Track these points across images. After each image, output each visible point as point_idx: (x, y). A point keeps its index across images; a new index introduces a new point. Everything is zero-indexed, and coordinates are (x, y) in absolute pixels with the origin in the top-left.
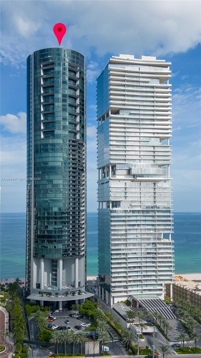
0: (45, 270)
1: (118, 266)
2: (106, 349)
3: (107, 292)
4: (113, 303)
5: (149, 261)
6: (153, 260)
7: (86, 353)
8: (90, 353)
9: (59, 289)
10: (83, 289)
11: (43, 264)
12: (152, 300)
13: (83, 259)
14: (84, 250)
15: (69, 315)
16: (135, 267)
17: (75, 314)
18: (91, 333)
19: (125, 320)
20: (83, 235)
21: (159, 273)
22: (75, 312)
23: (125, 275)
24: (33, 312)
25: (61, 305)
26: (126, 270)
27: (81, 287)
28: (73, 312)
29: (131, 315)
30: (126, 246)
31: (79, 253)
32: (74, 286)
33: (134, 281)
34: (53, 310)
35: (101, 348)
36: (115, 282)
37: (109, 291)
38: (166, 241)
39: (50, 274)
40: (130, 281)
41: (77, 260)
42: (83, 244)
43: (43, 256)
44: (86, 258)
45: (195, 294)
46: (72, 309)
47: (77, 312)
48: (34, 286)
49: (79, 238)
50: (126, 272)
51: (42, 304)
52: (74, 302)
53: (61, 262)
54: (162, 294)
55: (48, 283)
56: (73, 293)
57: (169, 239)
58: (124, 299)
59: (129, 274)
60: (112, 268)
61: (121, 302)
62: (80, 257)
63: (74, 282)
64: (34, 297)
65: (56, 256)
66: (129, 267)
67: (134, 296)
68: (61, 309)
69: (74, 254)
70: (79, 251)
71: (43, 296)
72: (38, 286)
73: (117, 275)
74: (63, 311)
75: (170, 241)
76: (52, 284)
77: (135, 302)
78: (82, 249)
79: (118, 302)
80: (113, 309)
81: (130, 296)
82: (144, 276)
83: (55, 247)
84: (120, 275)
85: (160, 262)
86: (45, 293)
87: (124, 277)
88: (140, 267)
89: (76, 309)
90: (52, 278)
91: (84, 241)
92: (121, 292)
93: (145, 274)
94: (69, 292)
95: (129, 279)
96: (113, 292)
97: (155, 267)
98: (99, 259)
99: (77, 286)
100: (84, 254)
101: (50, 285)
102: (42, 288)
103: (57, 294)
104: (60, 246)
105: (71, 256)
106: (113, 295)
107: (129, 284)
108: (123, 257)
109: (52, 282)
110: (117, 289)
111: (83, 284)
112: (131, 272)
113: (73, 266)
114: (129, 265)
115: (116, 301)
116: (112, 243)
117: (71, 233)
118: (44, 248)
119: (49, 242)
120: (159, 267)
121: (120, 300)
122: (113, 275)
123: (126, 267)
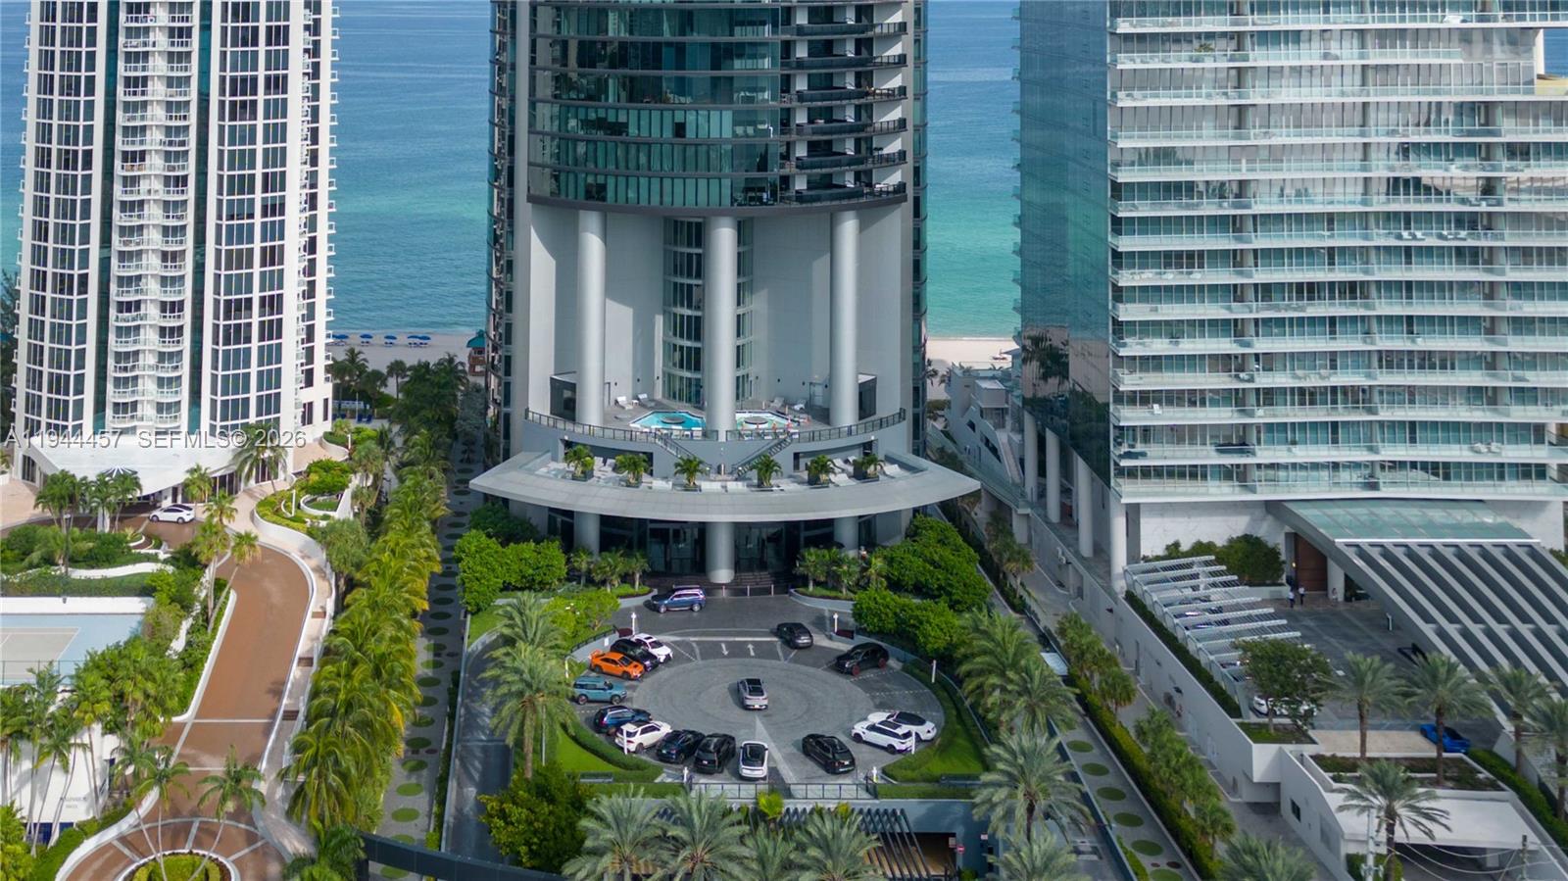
0: (611, 290)
1: (1171, 278)
3: (1082, 470)
4: (1134, 555)
5: (1432, 241)
6: (1466, 239)
9: (709, 434)
10: (895, 440)
11: (593, 247)
13: (895, 224)
14: (902, 155)
15: (778, 632)
16: (1310, 291)
17: (821, 622)
20: (896, 50)
22: (825, 606)
23: (1225, 345)
24: (506, 589)
25: (722, 550)
26: (1239, 312)
27: (882, 424)
28: (811, 603)
30: (1240, 125)
31: (864, 178)
32: (823, 414)
33: (1306, 396)
34: (660, 582)
36: (1144, 398)
37: (1102, 470)
39: (659, 320)
40: (1268, 396)
41: (849, 228)
42: (896, 114)
43: (595, 195)
44: (917, 211)
46: (803, 581)
47: (839, 609)
48: (538, 401)
49: (865, 68)
50: (1234, 328)
51: (590, 534)
52: (822, 532)
53: (724, 240)
55: (642, 376)
56: (817, 471)
58: (1220, 531)
59: (1262, 345)
60: (1120, 294)
61: (1200, 548)
62: (871, 203)
63: (830, 385)
65: (687, 195)
66: (1266, 291)
67: (1308, 513)
68: (723, 575)
69: (824, 185)
70: (867, 157)
71: (587, 474)
72: (566, 403)
73: (1159, 346)
74: (736, 588)
76: (672, 394)
78: (893, 147)
79: (1173, 550)
80: (1131, 598)
81: (1273, 508)
82: (1390, 360)
83: (680, 129)
84: (1188, 346)
85: (1525, 255)
86: (606, 453)
87: (1223, 362)
88: (1351, 290)
89: (831, 584)
90: (670, 348)
91: (903, 90)
92: (1195, 473)
93: (1399, 343)
94: (783, 459)
95: (1264, 381)
96: (1131, 473)
97: (1490, 292)
98: (1020, 222)
99: (847, 412)
100: (901, 188)
101: (659, 395)
102: (592, 413)
103: (689, 468)
104: (718, 125)
105: (800, 197)
106: (1130, 492)
107: (1262, 416)
108: (1209, 208)
109: (669, 378)
110: (1158, 455)
111: (892, 399)
112: (1280, 322)
113: (821, 265)
114: (1262, 276)
115: (1154, 538)
116: (1124, 102)
117: (800, 30)
118: (600, 135)
119: (636, 92)
120: (1519, 289)
121: (1189, 532)
122: (1133, 347)
123: (1236, 293)
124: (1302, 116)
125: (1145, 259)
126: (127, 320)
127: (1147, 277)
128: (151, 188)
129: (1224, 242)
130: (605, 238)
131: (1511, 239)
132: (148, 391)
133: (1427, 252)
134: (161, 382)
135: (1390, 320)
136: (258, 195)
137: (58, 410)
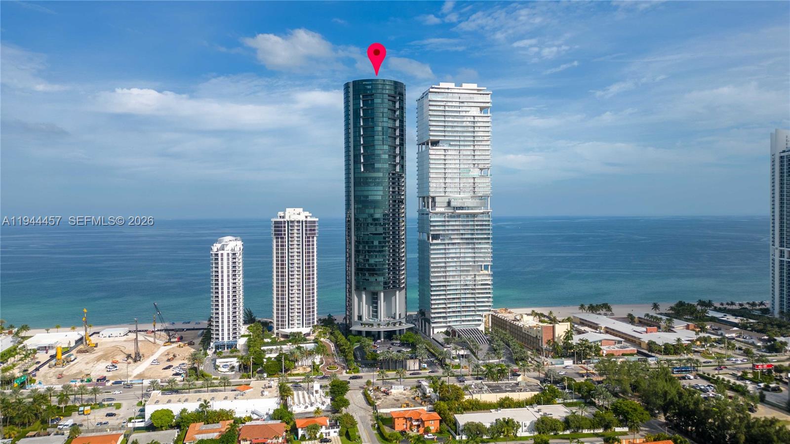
0: (366, 304)
1: (438, 297)
2: (424, 366)
3: (427, 324)
4: (433, 333)
5: (468, 292)
6: (472, 292)
7: (408, 369)
8: (411, 369)
9: (380, 321)
10: (404, 321)
11: (364, 296)
12: (469, 329)
13: (403, 291)
14: (404, 282)
15: (391, 344)
16: (454, 299)
17: (397, 343)
18: (412, 355)
19: (443, 346)
20: (403, 268)
21: (477, 304)
23: (444, 306)
24: (356, 342)
25: (382, 335)
27: (402, 319)
28: (394, 341)
29: (448, 341)
30: (446, 278)
31: (399, 286)
32: (394, 318)
33: (454, 312)
34: (375, 340)
35: (420, 366)
36: (435, 313)
37: (429, 324)
38: (486, 272)
39: (371, 307)
40: (449, 312)
41: (398, 292)
42: (403, 277)
43: (365, 289)
44: (406, 290)
45: (513, 324)
46: (393, 339)
47: (398, 342)
48: (356, 319)
49: (399, 270)
50: (445, 303)
51: (364, 334)
52: (394, 332)
53: (382, 294)
54: (481, 324)
55: (369, 315)
56: (394, 324)
57: (488, 271)
58: (444, 330)
59: (448, 306)
60: (432, 300)
61: (441, 332)
62: (400, 289)
63: (395, 314)
64: (355, 328)
65: (377, 289)
66: (449, 299)
67: (454, 327)
68: (382, 340)
69: (393, 286)
70: (400, 283)
71: (365, 327)
72: (360, 318)
73: (436, 306)
74: (384, 341)
75: (490, 272)
76: (373, 317)
77: (454, 332)
78: (403, 281)
79: (438, 333)
80: (433, 338)
81: (449, 326)
82: (463, 307)
83: (376, 280)
84: (440, 306)
85: (479, 293)
86: (367, 324)
87: (444, 308)
88: (459, 298)
89: (397, 339)
90: (373, 311)
92: (441, 322)
93: (464, 305)
94: (391, 323)
95: (448, 310)
96: (433, 323)
97: (474, 298)
98: (419, 291)
99: (398, 317)
100: (404, 287)
101: (371, 317)
102: (364, 319)
103: (379, 325)
104: (381, 279)
105: (391, 288)
106: (433, 325)
107: (448, 315)
108: (442, 288)
109: (373, 315)
110: (436, 320)
111: (403, 316)
112: (450, 303)
113: (393, 298)
114: (448, 297)
115: (436, 331)
116: (432, 275)
117: (391, 266)
118: (365, 281)
119: (370, 275)
120: (478, 298)
121: (439, 330)
122: (433, 307)
123: (445, 299)
124: (453, 276)
125: (435, 295)
126: (292, 311)
127: (435, 298)
128: (295, 291)
129: (444, 293)
130: (366, 295)
131: (477, 291)
132: (296, 322)
134: (298, 320)
135: (463, 302)
136: (311, 291)
137: (282, 325)
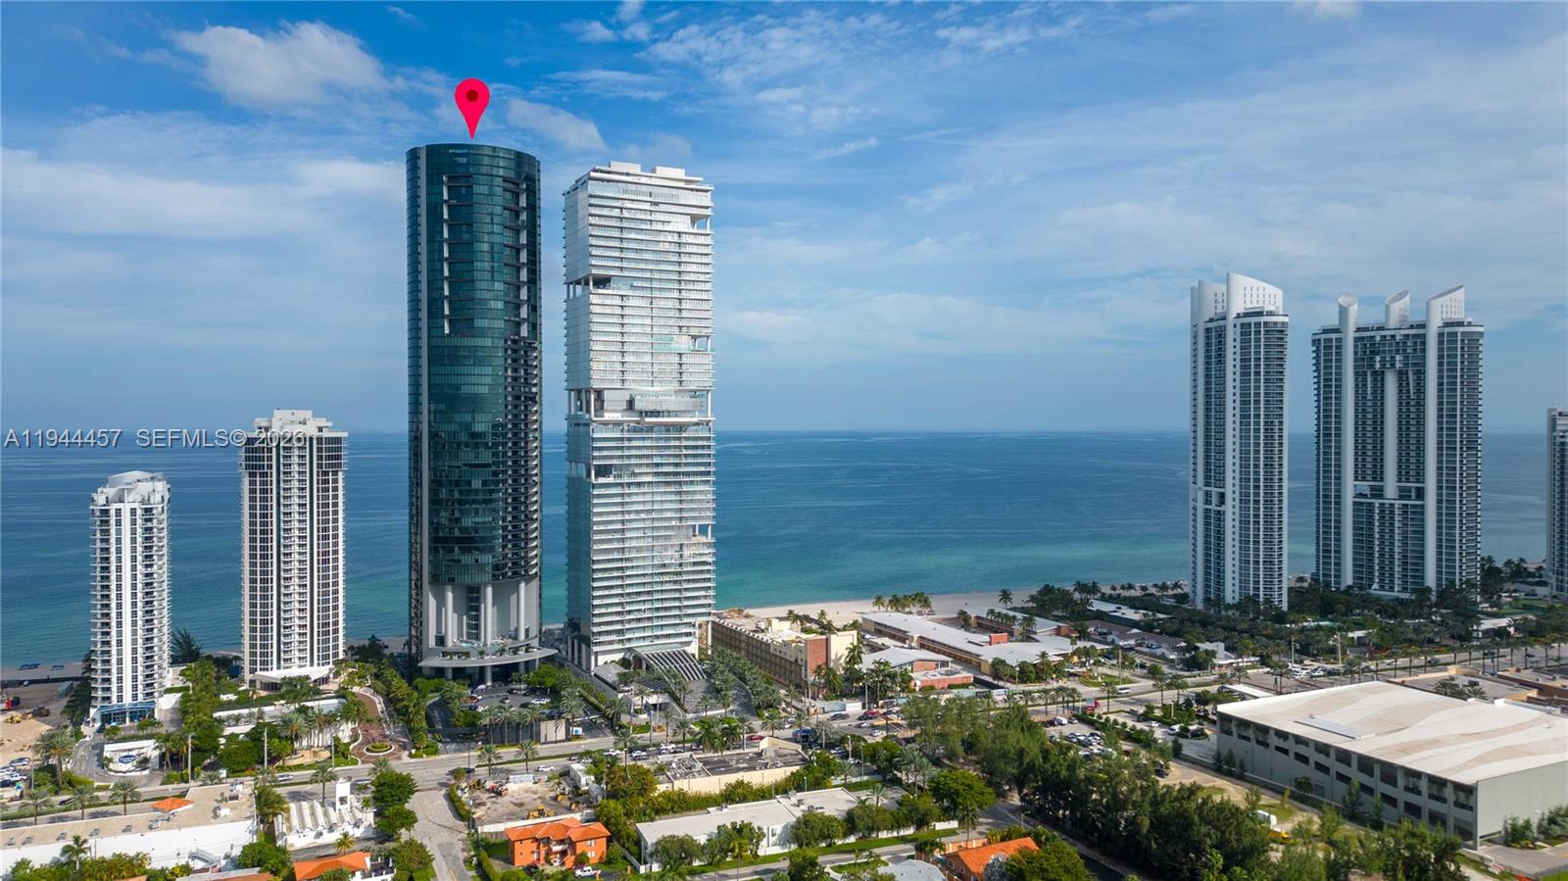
0: (455, 611)
1: (606, 592)
2: (577, 731)
3: (584, 646)
4: (596, 665)
5: (668, 579)
6: (676, 578)
7: (543, 740)
8: (548, 740)
9: (485, 645)
10: (535, 643)
11: (450, 596)
12: (669, 653)
13: (535, 583)
14: (537, 563)
15: (508, 692)
16: (639, 593)
17: (520, 690)
18: (551, 712)
19: (615, 689)
20: (535, 535)
21: (686, 603)
22: (518, 686)
23: (619, 609)
24: (432, 691)
25: (489, 675)
26: (622, 600)
27: (531, 639)
28: (514, 686)
29: (625, 679)
30: (623, 552)
31: (526, 571)
32: (516, 638)
33: (639, 620)
34: (473, 686)
35: (567, 731)
36: (600, 624)
37: (589, 646)
38: (703, 539)
39: (465, 617)
40: (630, 621)
41: (523, 585)
42: (535, 553)
43: (451, 580)
44: (541, 580)
45: (753, 639)
46: (511, 681)
47: (523, 686)
48: (432, 643)
49: (527, 540)
50: (621, 604)
51: (450, 675)
52: (515, 666)
53: (489, 590)
54: (691, 642)
55: (460, 634)
56: (515, 651)
57: (707, 536)
58: (621, 656)
59: (628, 608)
60: (594, 598)
61: (612, 662)
62: (529, 579)
63: (517, 630)
64: (430, 662)
65: (478, 579)
66: (629, 594)
67: (637, 650)
68: (489, 684)
69: (514, 573)
70: (527, 567)
71: (451, 658)
72: (441, 640)
73: (603, 610)
74: (493, 686)
75: (710, 539)
76: (469, 637)
77: (638, 660)
78: (534, 562)
79: (606, 663)
80: (595, 675)
81: (629, 649)
82: (658, 609)
83: (477, 561)
84: (610, 610)
85: (689, 581)
86: (455, 653)
87: (618, 613)
88: (648, 593)
89: (520, 681)
90: (469, 626)
91: (536, 546)
92: (611, 643)
93: (660, 605)
94: (507, 648)
95: (628, 617)
96: (596, 644)
97: (679, 590)
98: (567, 581)
99: (522, 636)
100: (536, 573)
101: (465, 638)
102: (449, 643)
103: (482, 653)
104: (487, 559)
105: (509, 577)
106: (595, 649)
107: (627, 626)
108: (615, 574)
109: (468, 634)
110: (602, 639)
111: (534, 632)
112: (632, 602)
113: (513, 597)
114: (628, 591)
115: (602, 660)
116: (595, 547)
117: (510, 531)
118: (451, 563)
119: (463, 550)
120: (686, 590)
121: (609, 658)
122: (596, 611)
123: (622, 595)
124: (639, 549)
125: (600, 588)
126: (287, 631)
127: (601, 593)
128: (294, 588)
129: (619, 582)
130: (453, 592)
131: (685, 577)
132: (295, 654)
133: (667, 582)
134: (300, 650)
135: (658, 600)
136: (331, 588)
137: (263, 663)
